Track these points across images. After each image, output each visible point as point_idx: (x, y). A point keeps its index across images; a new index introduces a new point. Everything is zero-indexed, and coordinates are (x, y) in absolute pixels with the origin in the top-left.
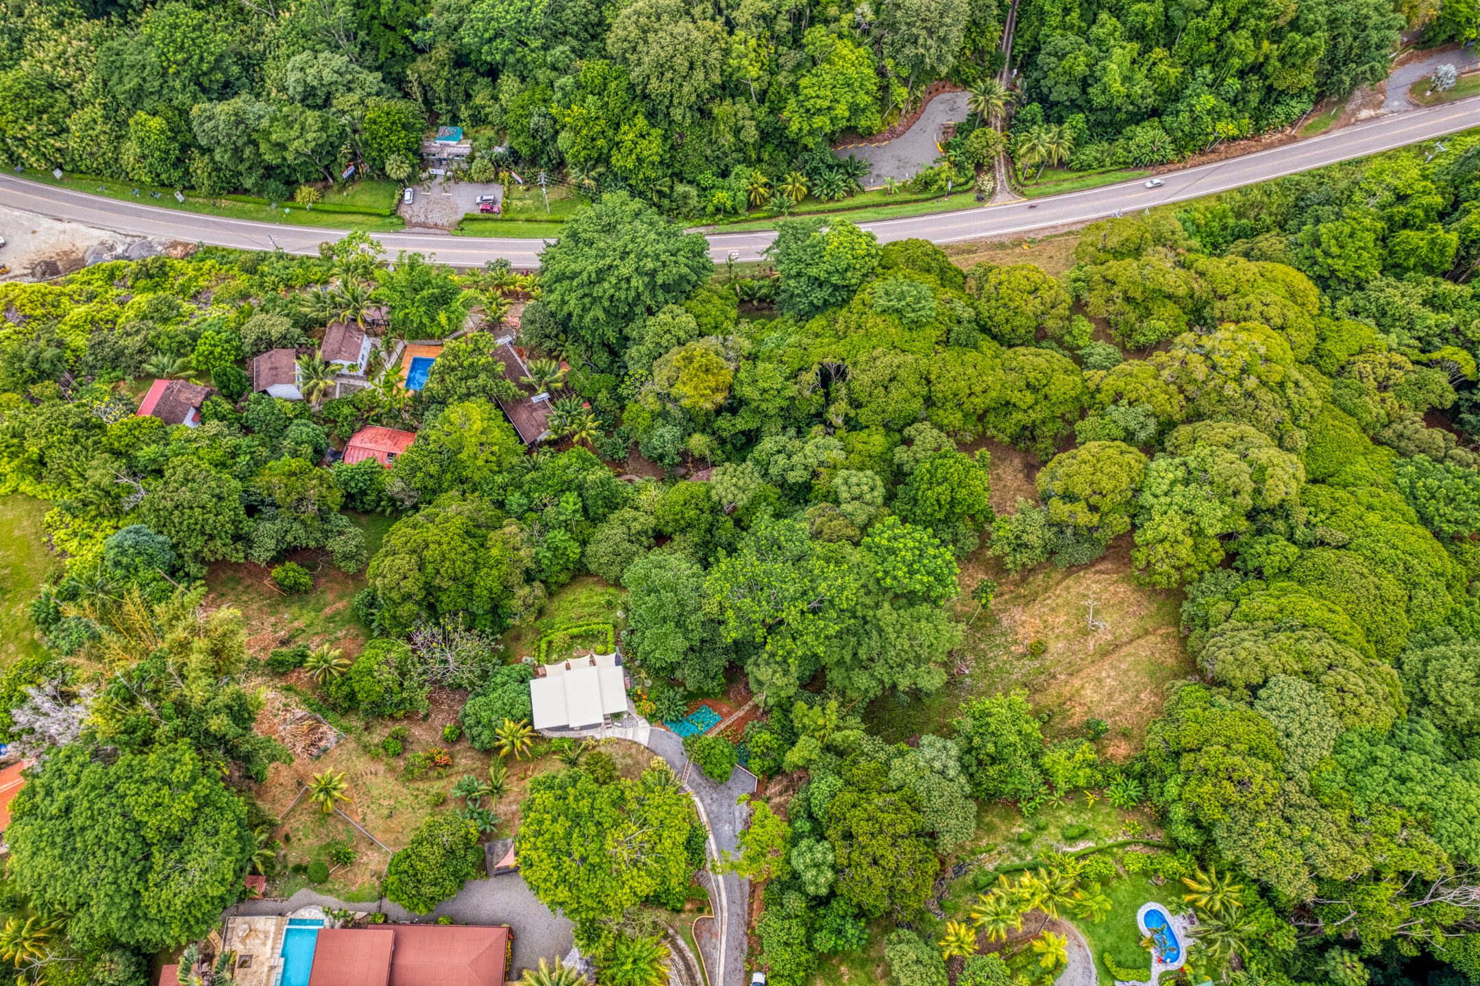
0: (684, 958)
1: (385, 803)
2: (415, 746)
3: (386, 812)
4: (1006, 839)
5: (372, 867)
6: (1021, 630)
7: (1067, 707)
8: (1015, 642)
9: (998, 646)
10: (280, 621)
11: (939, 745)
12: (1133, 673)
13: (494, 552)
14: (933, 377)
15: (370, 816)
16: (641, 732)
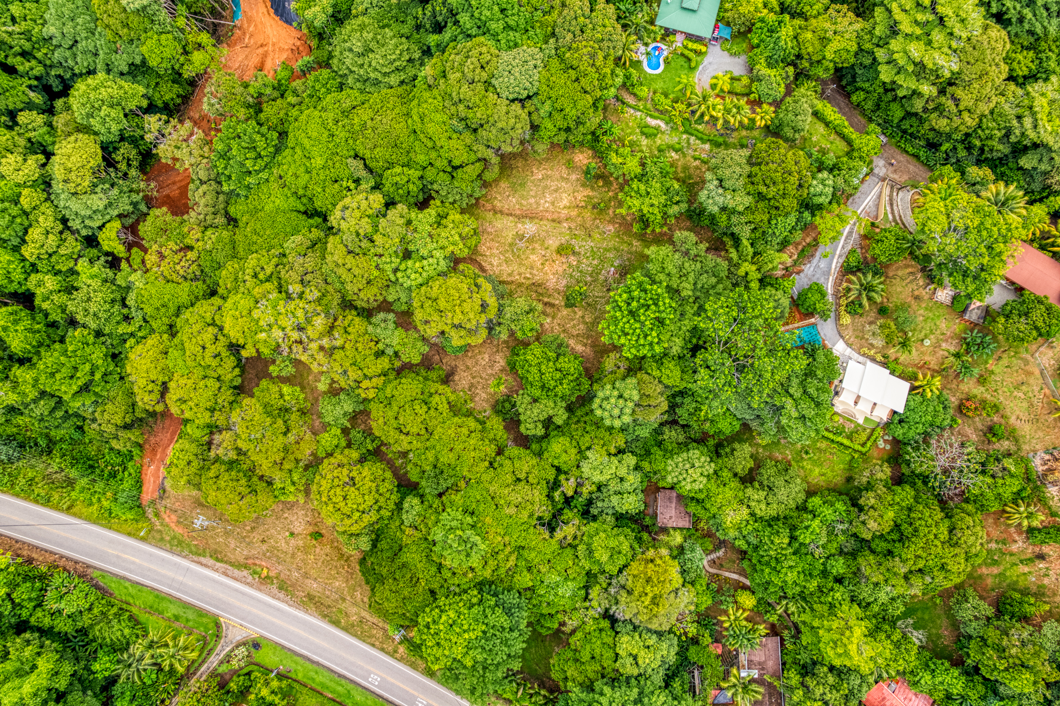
0: (892, 209)
1: (1021, 394)
2: (980, 426)
3: (1024, 388)
4: (684, 155)
5: (1050, 353)
6: (560, 269)
7: (583, 204)
8: (570, 266)
9: (581, 272)
10: (1039, 577)
11: (711, 201)
12: (532, 193)
13: (891, 514)
14: (487, 464)
15: (1036, 389)
16: (840, 348)
